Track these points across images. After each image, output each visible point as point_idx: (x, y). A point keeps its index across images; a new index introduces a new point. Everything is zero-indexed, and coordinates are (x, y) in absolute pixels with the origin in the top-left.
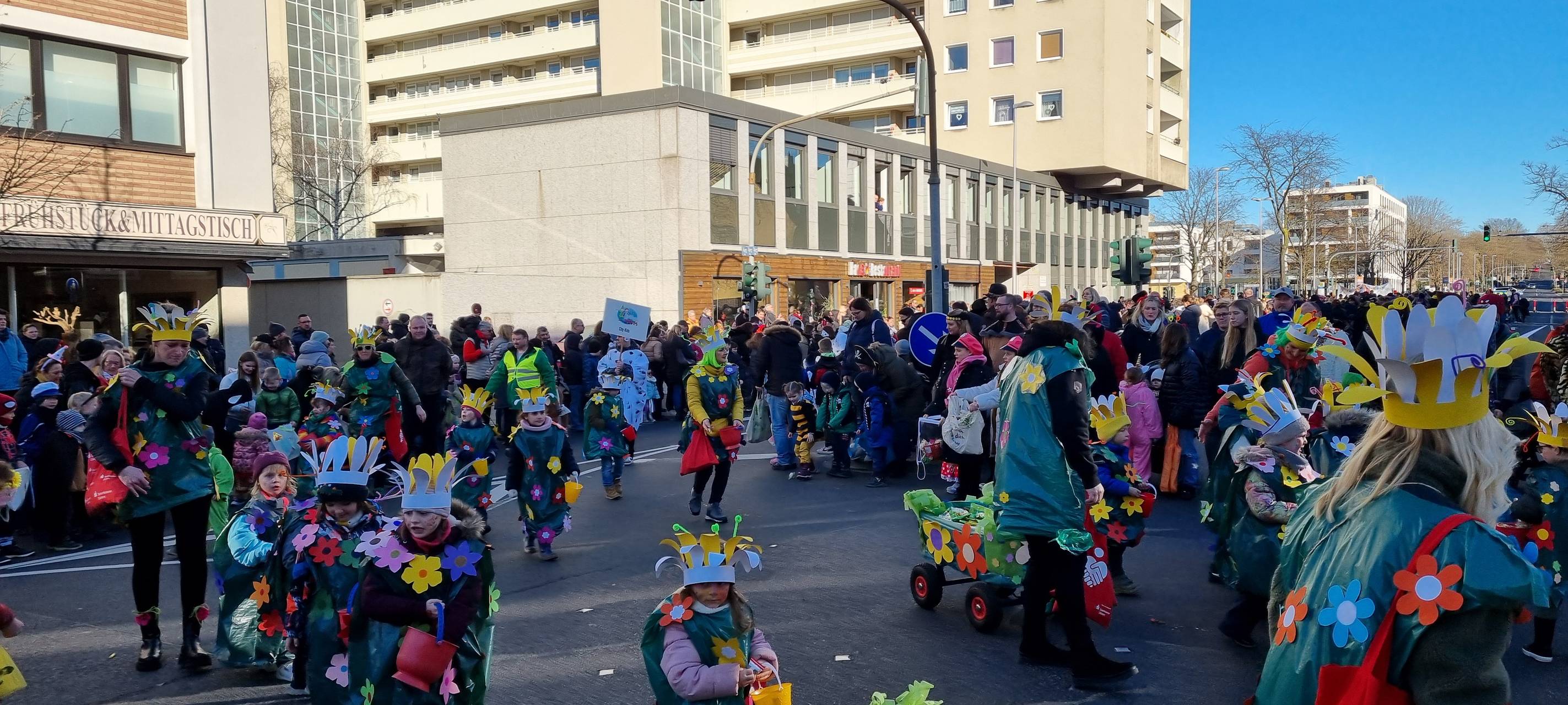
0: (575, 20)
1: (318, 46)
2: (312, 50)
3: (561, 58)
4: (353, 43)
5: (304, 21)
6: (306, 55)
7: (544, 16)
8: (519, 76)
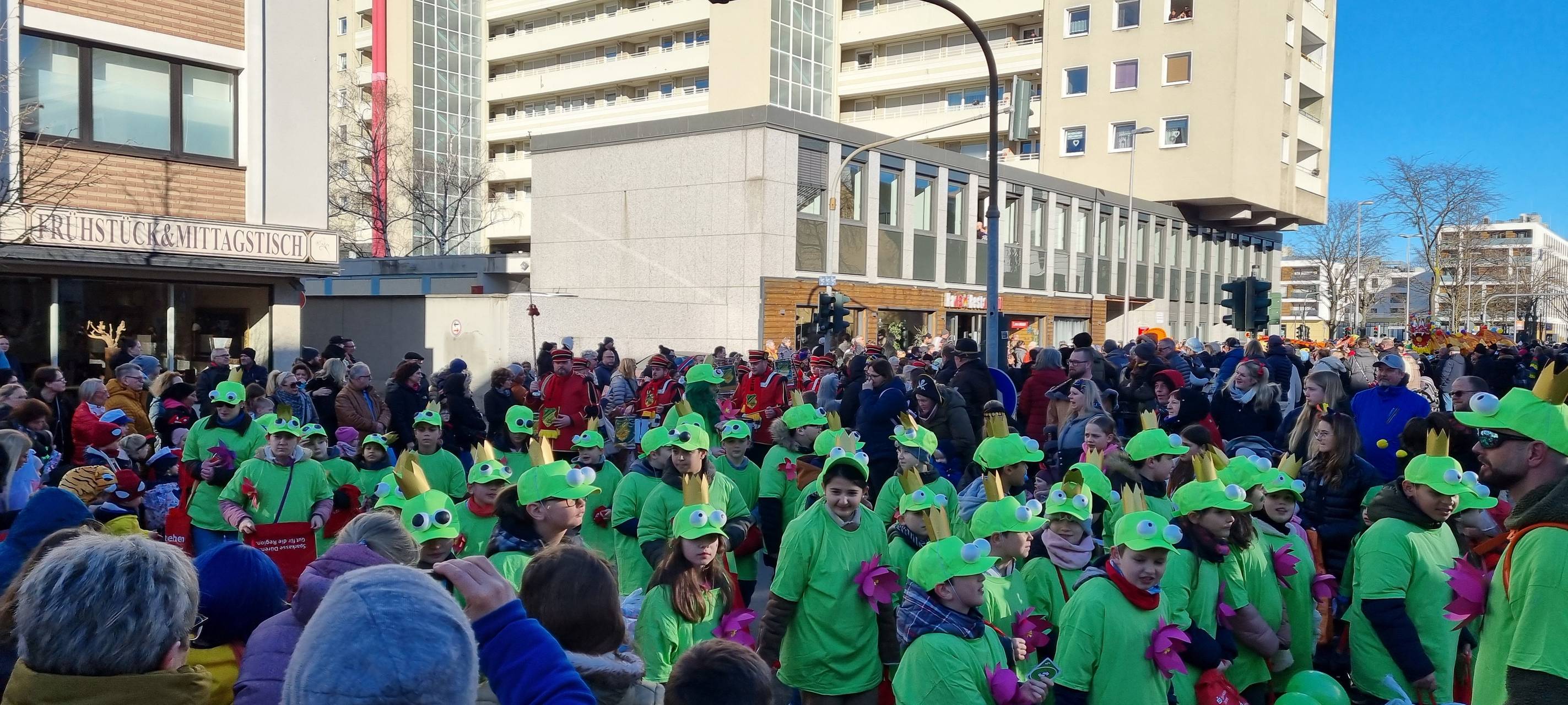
0: (689, 40)
1: (442, 65)
2: (436, 69)
3: (673, 78)
4: (476, 62)
5: (430, 41)
6: (430, 73)
7: (657, 37)
8: (632, 96)
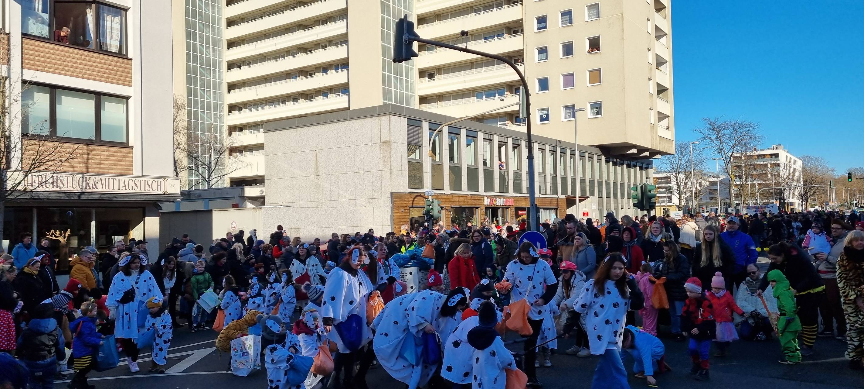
0: (337, 69)
1: (202, 86)
2: (199, 88)
3: (329, 89)
4: (220, 84)
5: (195, 73)
6: (196, 90)
7: (320, 67)
8: (306, 99)
